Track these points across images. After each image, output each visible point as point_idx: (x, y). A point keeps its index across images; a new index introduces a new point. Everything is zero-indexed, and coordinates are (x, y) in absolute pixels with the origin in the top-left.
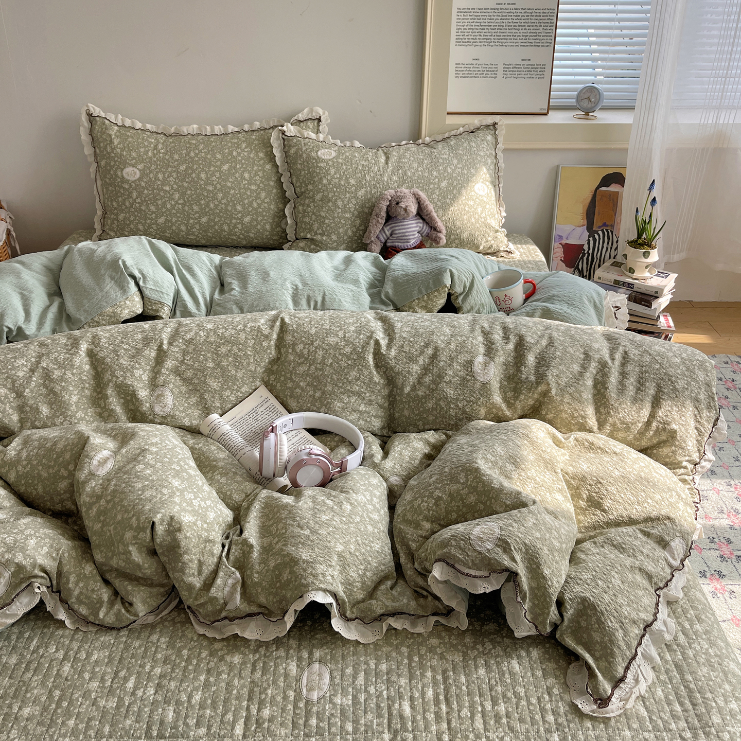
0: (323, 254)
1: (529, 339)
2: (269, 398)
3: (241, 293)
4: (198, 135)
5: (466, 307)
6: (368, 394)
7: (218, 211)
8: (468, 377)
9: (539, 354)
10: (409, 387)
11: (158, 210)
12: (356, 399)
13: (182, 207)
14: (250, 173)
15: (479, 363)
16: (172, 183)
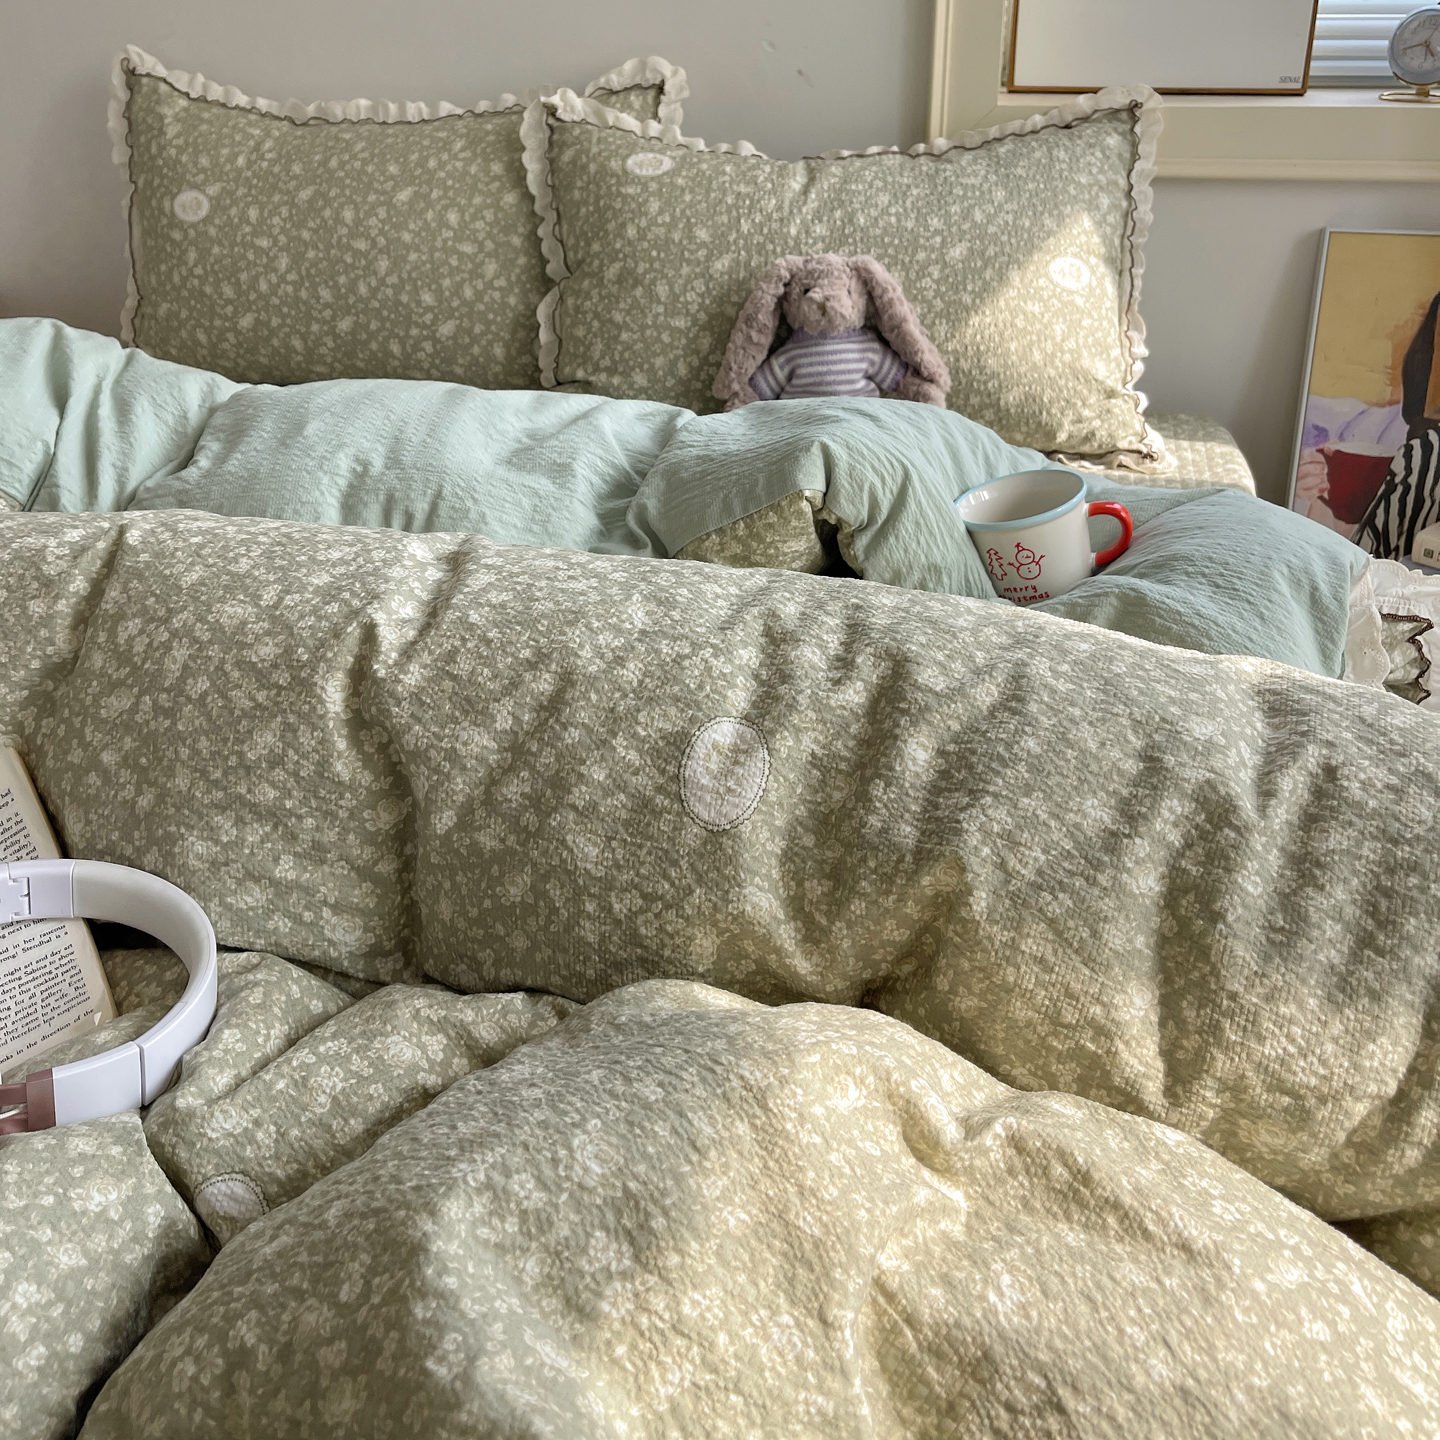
0: (517, 398)
2: (16, 794)
3: (207, 474)
4: (367, 121)
6: (309, 822)
7: (377, 305)
8: (659, 800)
9: (956, 739)
10: (451, 813)
11: (239, 296)
12: (266, 834)
13: (296, 290)
14: (462, 211)
15: (715, 746)
16: (276, 231)
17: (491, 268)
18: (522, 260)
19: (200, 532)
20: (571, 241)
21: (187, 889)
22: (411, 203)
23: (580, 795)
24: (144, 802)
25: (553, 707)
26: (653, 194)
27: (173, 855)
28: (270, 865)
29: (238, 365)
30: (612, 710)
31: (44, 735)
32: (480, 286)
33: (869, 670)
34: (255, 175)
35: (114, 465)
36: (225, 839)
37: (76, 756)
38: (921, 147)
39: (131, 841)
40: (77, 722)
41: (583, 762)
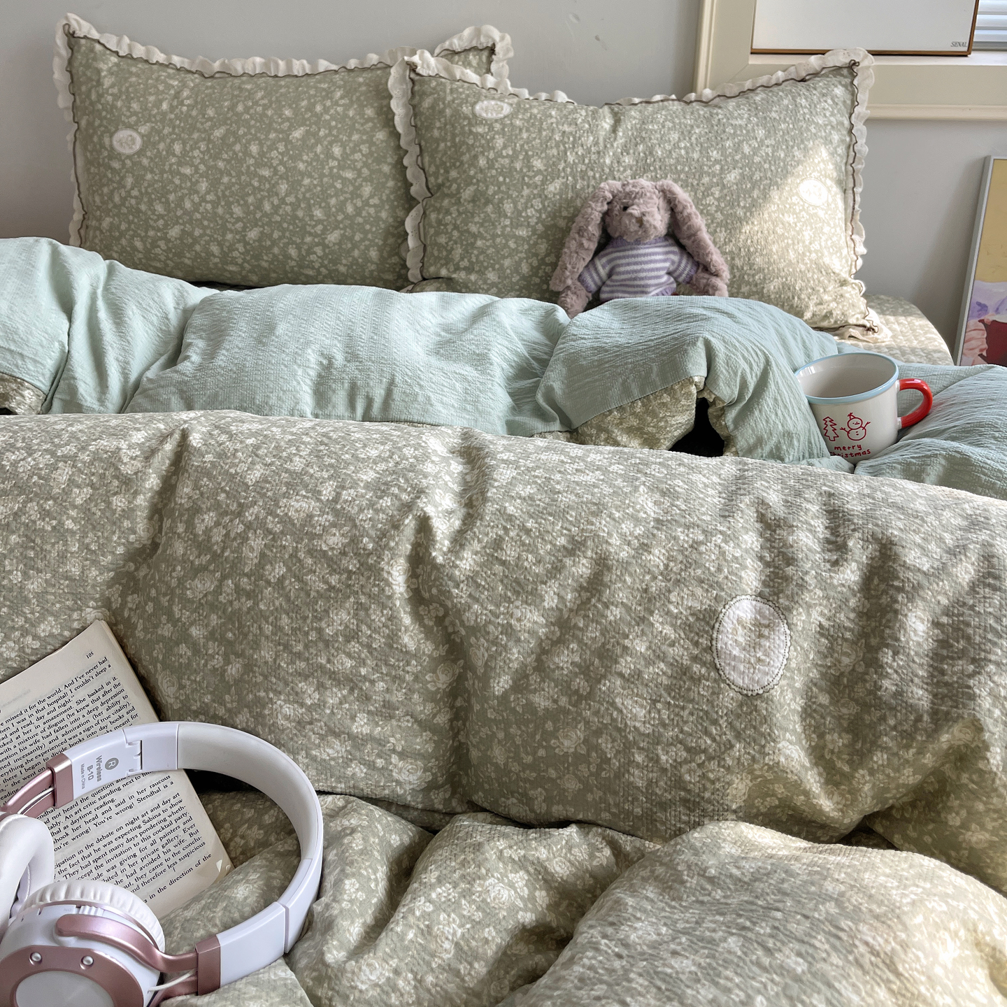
0: (428, 299)
1: (912, 557)
2: (111, 660)
3: (200, 368)
4: (262, 75)
5: (744, 438)
6: (381, 686)
7: (278, 219)
8: (696, 668)
9: (947, 612)
10: (507, 677)
11: (169, 212)
12: (344, 696)
13: (213, 208)
14: (343, 146)
15: (740, 621)
16: (197, 161)
17: (367, 190)
18: (391, 184)
19: (253, 434)
20: (432, 169)
21: (277, 744)
22: (304, 139)
23: (626, 665)
24: (233, 670)
25: (594, 587)
26: (497, 133)
27: (264, 717)
28: (348, 722)
29: (167, 265)
30: (646, 591)
31: (131, 609)
32: (359, 204)
33: (859, 553)
34: (177, 117)
35: (117, 360)
36: (309, 702)
37: (166, 630)
38: (693, 96)
39: (222, 703)
40: (164, 601)
41: (627, 637)
